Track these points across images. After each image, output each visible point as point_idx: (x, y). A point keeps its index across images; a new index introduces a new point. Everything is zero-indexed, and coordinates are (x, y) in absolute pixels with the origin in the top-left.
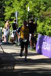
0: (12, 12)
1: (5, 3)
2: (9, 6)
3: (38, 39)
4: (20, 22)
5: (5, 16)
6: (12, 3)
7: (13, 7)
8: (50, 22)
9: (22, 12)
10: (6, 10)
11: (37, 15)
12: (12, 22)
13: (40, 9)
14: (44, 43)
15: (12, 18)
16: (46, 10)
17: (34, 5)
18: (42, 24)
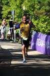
0: (9, 10)
1: (3, 2)
2: (6, 5)
3: (33, 36)
4: (16, 20)
5: (2, 14)
6: (8, 3)
7: (9, 6)
8: (43, 20)
9: (18, 11)
10: (3, 9)
11: (32, 13)
12: (9, 20)
13: (34, 8)
14: (38, 39)
15: (9, 16)
16: (40, 9)
17: (29, 4)
18: (36, 22)
